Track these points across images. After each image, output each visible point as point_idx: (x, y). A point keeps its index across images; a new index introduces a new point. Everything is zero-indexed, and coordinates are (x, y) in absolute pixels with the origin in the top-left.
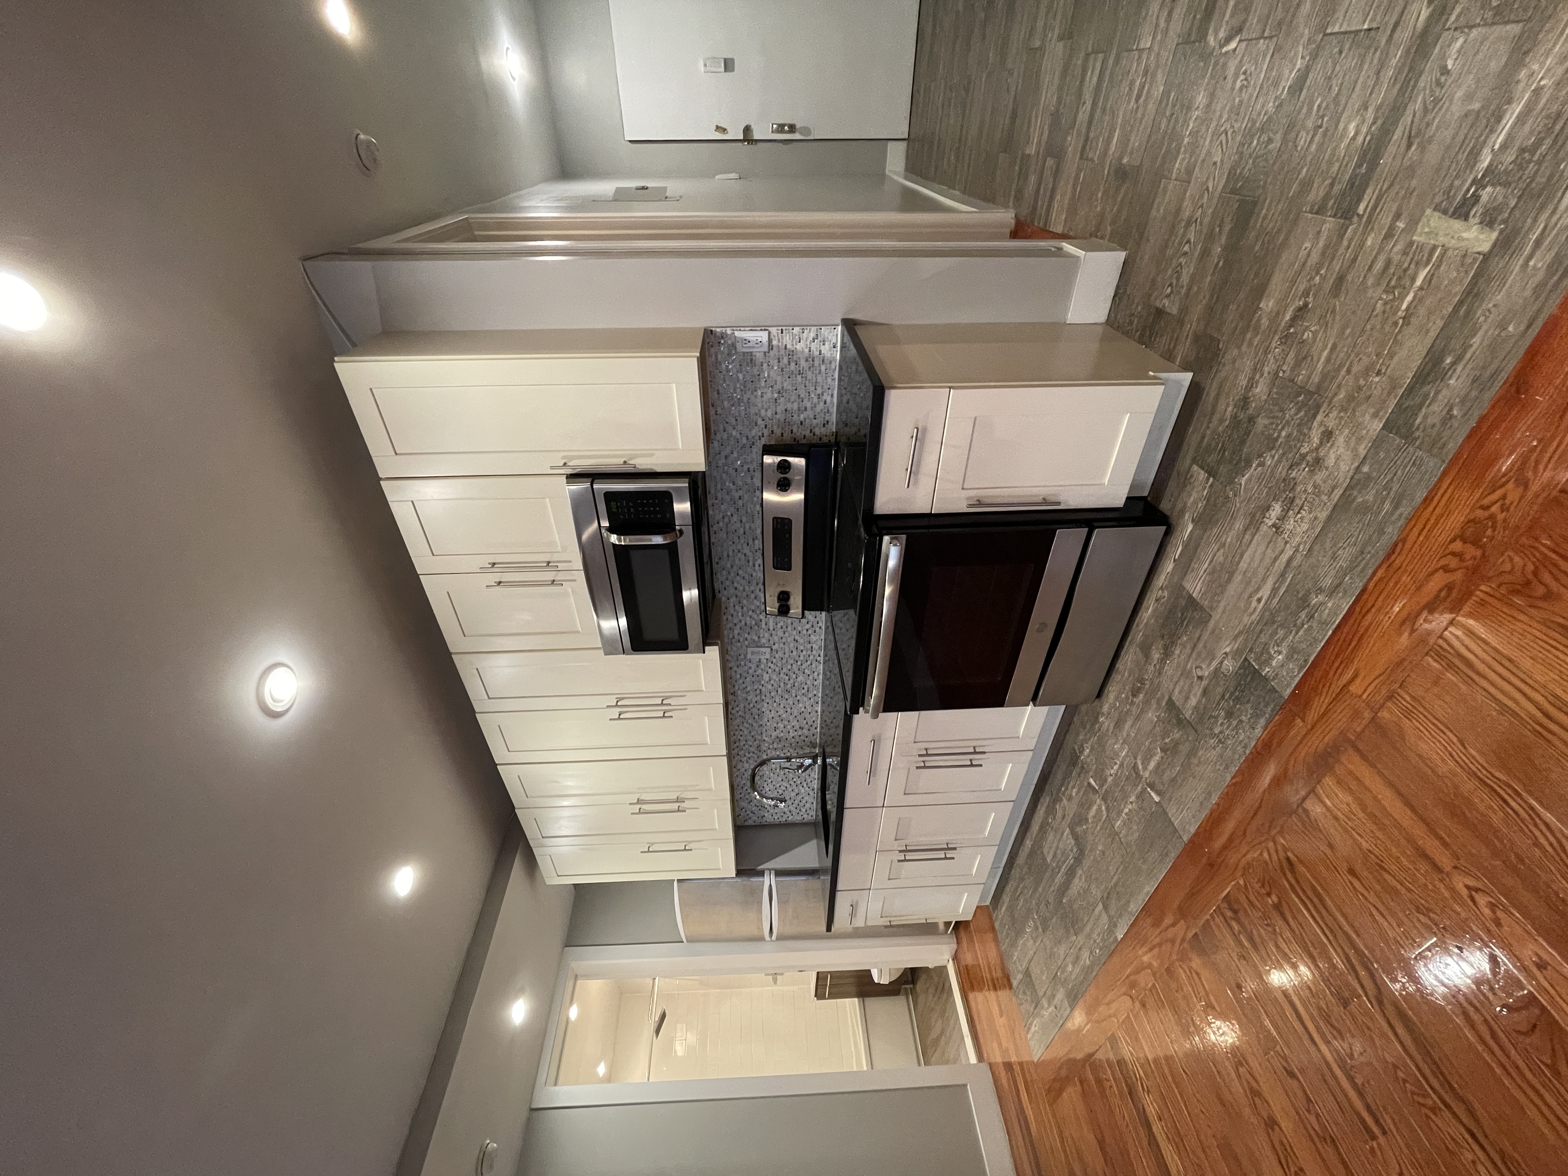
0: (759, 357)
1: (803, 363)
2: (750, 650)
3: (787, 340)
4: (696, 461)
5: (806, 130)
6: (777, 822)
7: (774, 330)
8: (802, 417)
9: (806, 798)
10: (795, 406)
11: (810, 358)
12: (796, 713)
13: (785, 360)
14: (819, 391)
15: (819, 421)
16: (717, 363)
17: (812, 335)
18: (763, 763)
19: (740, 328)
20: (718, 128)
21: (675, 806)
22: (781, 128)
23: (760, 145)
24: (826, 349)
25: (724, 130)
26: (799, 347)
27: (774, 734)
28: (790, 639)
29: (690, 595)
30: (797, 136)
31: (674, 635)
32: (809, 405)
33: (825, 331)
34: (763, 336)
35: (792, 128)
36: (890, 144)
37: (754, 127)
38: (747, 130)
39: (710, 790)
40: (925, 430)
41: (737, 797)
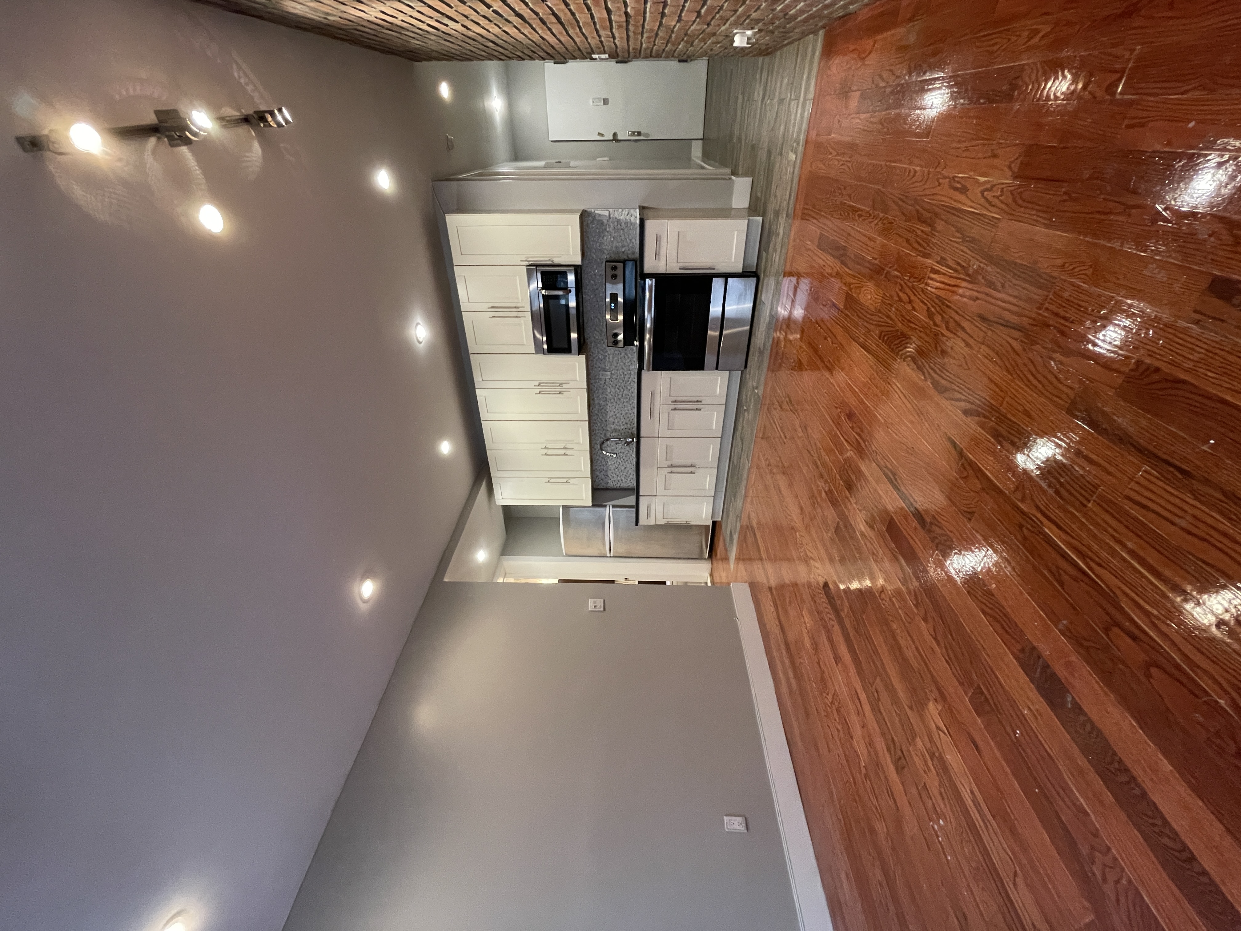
0: (605, 221)
1: (623, 225)
2: (601, 373)
3: (616, 215)
4: (578, 260)
5: (647, 135)
6: (615, 487)
7: (611, 210)
8: (623, 250)
9: (630, 471)
10: (620, 244)
11: (626, 223)
12: (624, 413)
13: (616, 224)
14: (630, 237)
15: (631, 251)
16: (588, 225)
17: (627, 213)
18: (608, 440)
19: (597, 209)
20: (599, 134)
21: (563, 452)
22: (633, 134)
23: (622, 143)
24: (632, 219)
25: (602, 135)
26: (621, 218)
27: (613, 426)
28: (620, 367)
29: (574, 336)
30: (642, 138)
31: (566, 346)
32: (626, 244)
33: (632, 211)
34: (607, 213)
35: (639, 134)
36: (694, 142)
37: (618, 133)
38: (615, 135)
39: (579, 443)
40: (660, 236)
41: (594, 468)
